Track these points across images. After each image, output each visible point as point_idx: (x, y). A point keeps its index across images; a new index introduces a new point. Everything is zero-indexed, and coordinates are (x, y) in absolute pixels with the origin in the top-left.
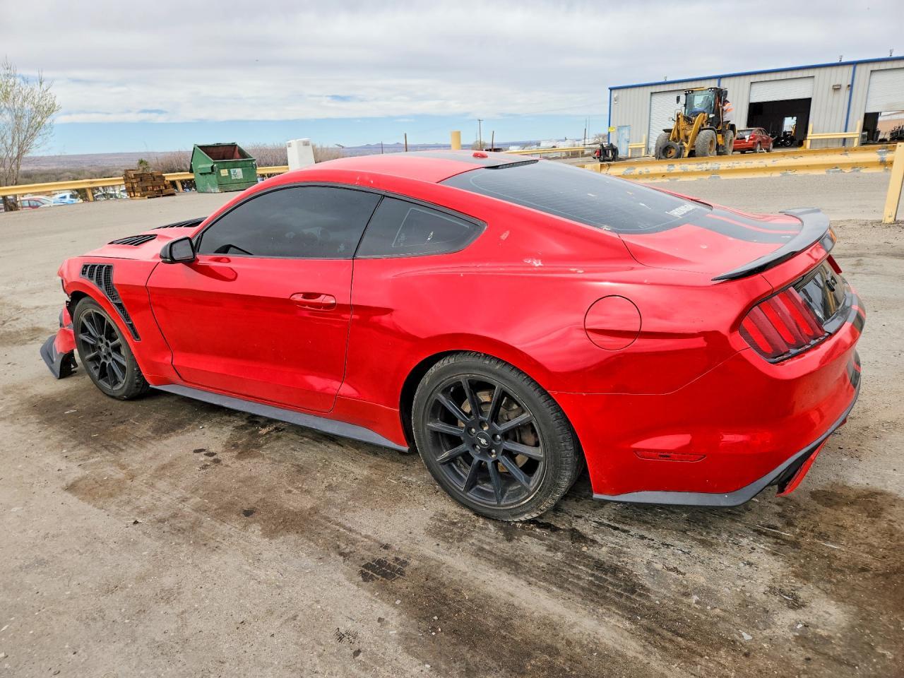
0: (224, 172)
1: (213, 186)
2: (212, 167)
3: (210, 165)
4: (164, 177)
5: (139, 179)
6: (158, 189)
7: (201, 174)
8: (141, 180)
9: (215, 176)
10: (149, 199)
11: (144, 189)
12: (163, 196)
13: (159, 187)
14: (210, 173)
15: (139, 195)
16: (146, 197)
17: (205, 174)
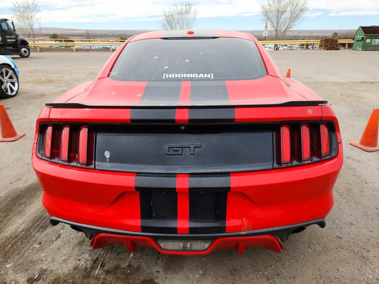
0: (368, 41)
1: (359, 47)
2: (363, 38)
3: (362, 37)
4: (338, 41)
5: (325, 41)
6: (332, 46)
7: (357, 41)
8: (326, 42)
9: (362, 42)
10: (327, 51)
11: (326, 46)
12: (334, 50)
13: (333, 45)
14: (361, 41)
15: (323, 48)
16: (325, 50)
17: (358, 41)
